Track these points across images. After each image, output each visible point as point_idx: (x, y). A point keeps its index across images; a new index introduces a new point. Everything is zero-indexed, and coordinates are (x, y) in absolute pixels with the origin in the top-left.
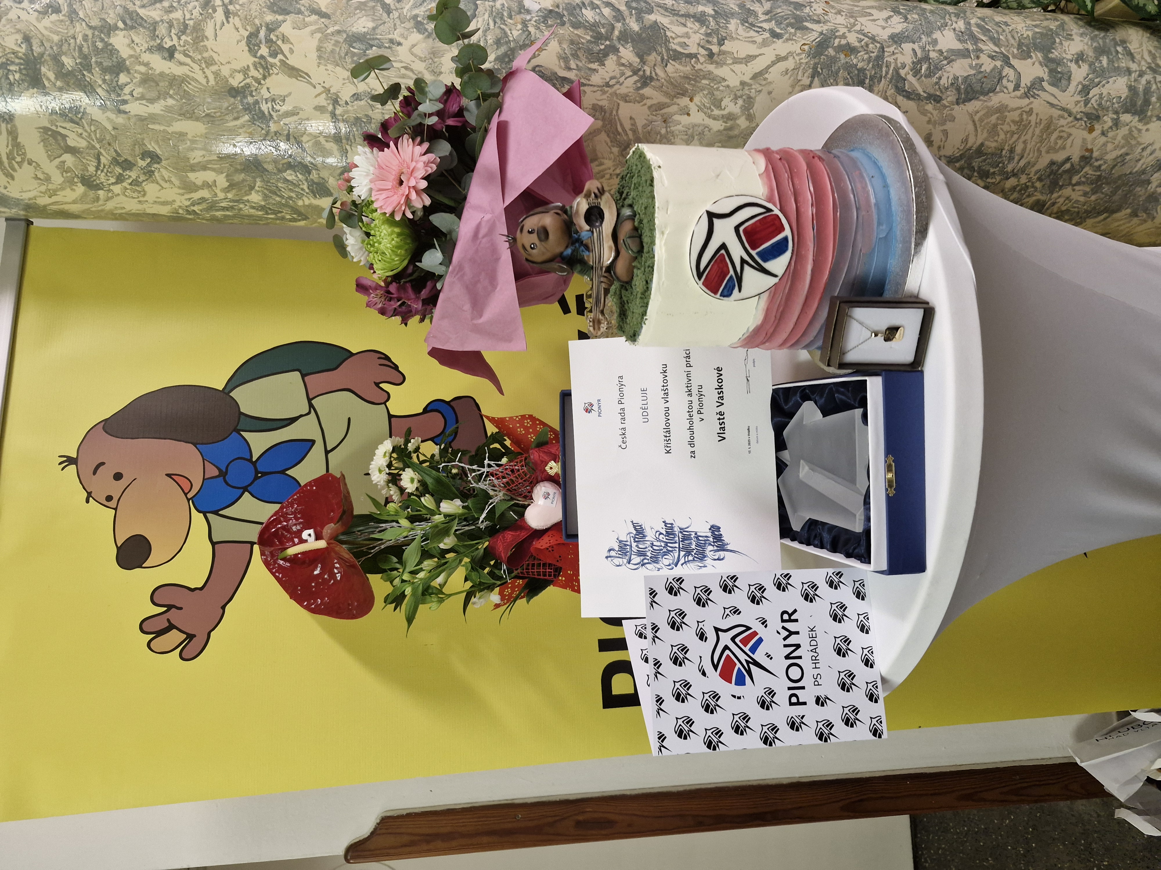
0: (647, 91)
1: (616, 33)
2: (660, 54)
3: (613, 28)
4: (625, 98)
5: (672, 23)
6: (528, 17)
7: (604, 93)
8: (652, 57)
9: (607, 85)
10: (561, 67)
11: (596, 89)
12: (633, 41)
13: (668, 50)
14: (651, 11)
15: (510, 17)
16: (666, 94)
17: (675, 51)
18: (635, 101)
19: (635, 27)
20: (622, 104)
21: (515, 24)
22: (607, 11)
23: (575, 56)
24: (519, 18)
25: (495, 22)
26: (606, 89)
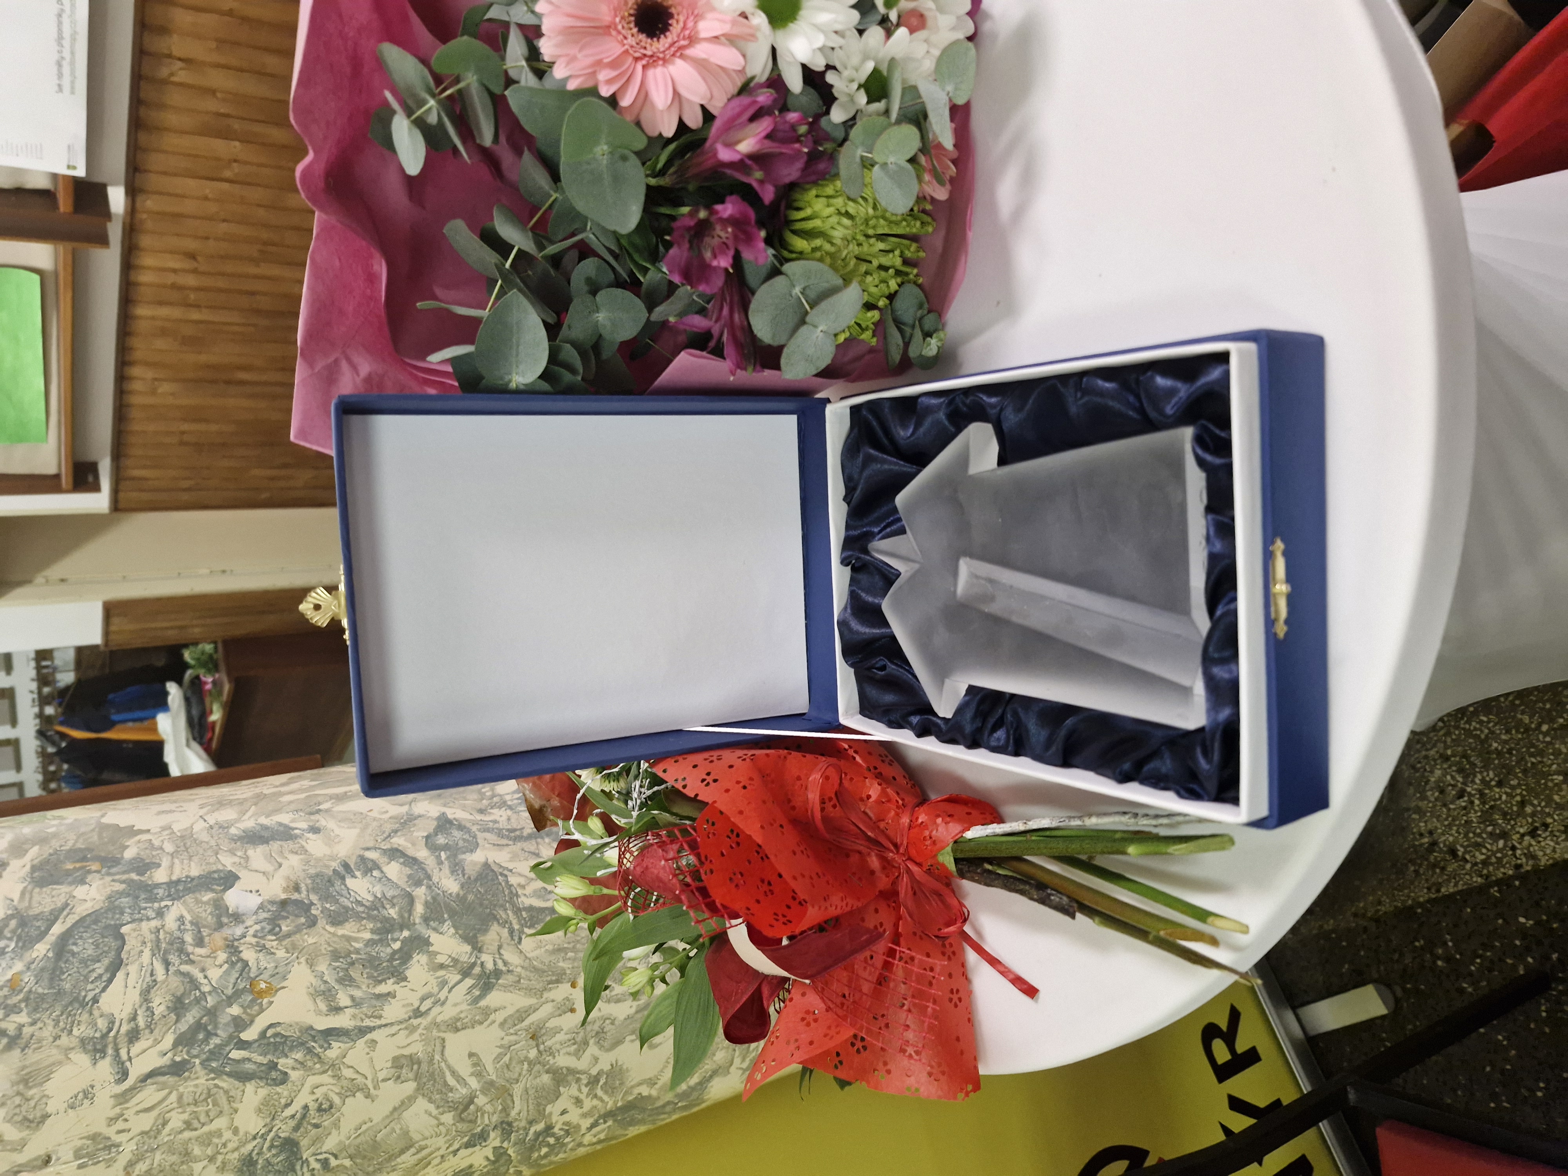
0: (494, 998)
1: (419, 909)
2: (505, 923)
3: (411, 900)
4: (455, 1026)
5: (514, 857)
6: (238, 931)
7: (412, 1030)
8: (494, 934)
9: (418, 1013)
10: (319, 1013)
11: (395, 1028)
12: (453, 914)
13: (518, 911)
14: (473, 846)
15: (200, 942)
16: (530, 991)
17: (530, 909)
18: (474, 1024)
19: (451, 885)
20: (449, 1037)
21: (212, 956)
22: (394, 870)
23: (346, 980)
24: (218, 938)
25: (167, 964)
26: (415, 1022)
